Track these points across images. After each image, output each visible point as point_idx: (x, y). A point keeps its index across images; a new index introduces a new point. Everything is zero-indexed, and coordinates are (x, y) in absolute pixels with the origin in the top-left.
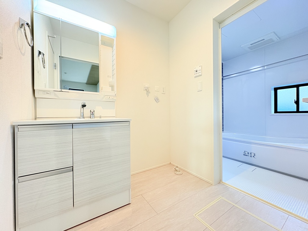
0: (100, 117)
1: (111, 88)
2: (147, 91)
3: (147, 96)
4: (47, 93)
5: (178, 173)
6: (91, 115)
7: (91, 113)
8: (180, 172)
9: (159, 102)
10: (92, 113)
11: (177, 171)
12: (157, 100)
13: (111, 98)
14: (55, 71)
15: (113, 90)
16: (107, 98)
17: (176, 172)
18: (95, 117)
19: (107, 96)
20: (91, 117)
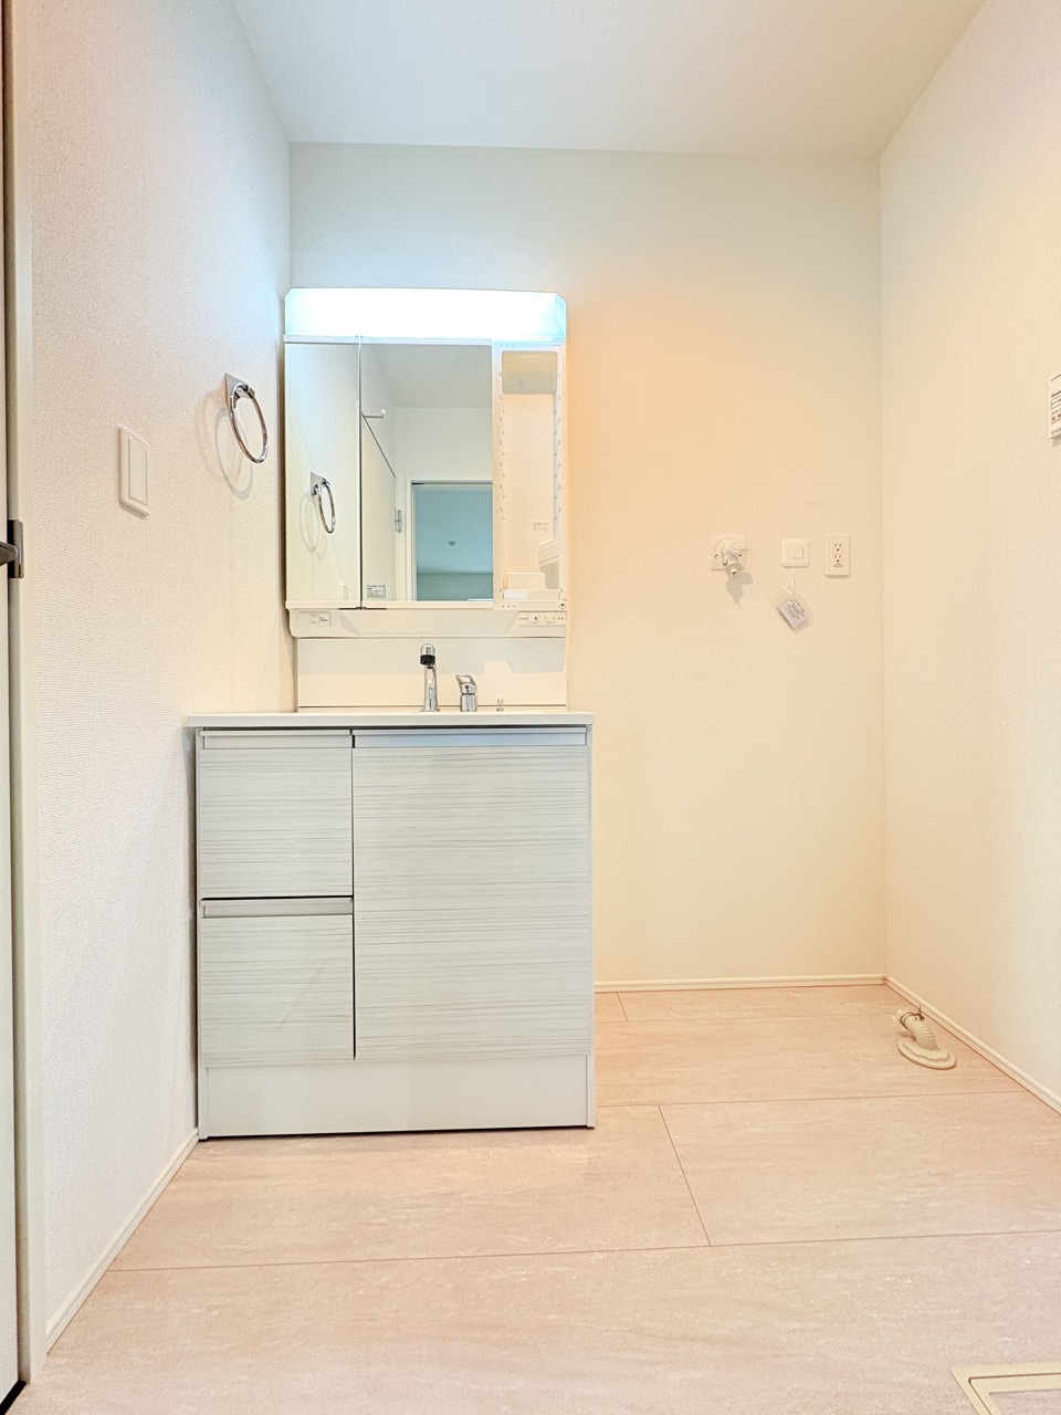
0: (500, 707)
1: (544, 578)
2: (735, 570)
3: (733, 602)
4: (322, 620)
5: (915, 1050)
6: (464, 697)
7: (465, 691)
8: (934, 1048)
9: (803, 624)
10: (468, 690)
11: (914, 1039)
12: (794, 615)
13: (542, 621)
14: (400, 537)
15: (552, 582)
16: (525, 622)
17: (908, 1043)
18: (477, 707)
19: (525, 615)
20: (464, 708)
